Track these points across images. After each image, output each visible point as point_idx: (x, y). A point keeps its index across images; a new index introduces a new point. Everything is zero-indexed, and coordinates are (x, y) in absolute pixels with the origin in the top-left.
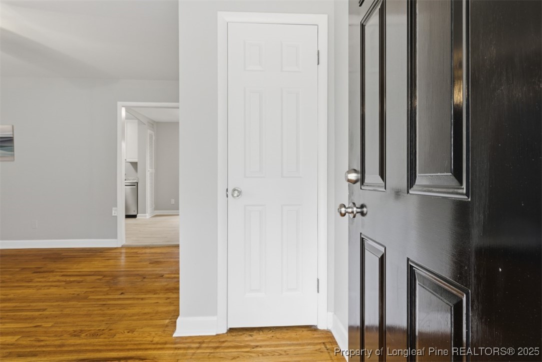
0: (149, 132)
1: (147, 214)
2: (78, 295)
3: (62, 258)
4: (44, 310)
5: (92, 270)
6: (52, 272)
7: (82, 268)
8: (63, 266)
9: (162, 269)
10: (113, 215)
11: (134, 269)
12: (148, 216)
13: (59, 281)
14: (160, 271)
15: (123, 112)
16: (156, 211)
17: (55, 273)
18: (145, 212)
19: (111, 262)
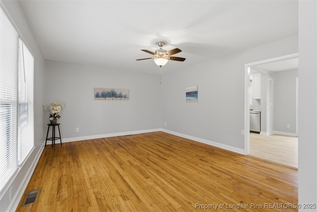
0: (269, 79)
1: (267, 133)
2: (215, 187)
3: (214, 154)
4: (196, 191)
5: (226, 169)
6: (207, 162)
7: (222, 165)
8: (213, 159)
9: (277, 190)
10: (242, 134)
11: (254, 180)
12: (268, 134)
13: (208, 171)
14: (276, 191)
15: (249, 70)
16: (274, 131)
17: (208, 164)
18: (265, 131)
19: (239, 167)
